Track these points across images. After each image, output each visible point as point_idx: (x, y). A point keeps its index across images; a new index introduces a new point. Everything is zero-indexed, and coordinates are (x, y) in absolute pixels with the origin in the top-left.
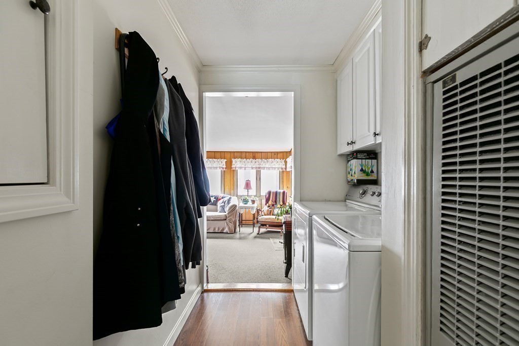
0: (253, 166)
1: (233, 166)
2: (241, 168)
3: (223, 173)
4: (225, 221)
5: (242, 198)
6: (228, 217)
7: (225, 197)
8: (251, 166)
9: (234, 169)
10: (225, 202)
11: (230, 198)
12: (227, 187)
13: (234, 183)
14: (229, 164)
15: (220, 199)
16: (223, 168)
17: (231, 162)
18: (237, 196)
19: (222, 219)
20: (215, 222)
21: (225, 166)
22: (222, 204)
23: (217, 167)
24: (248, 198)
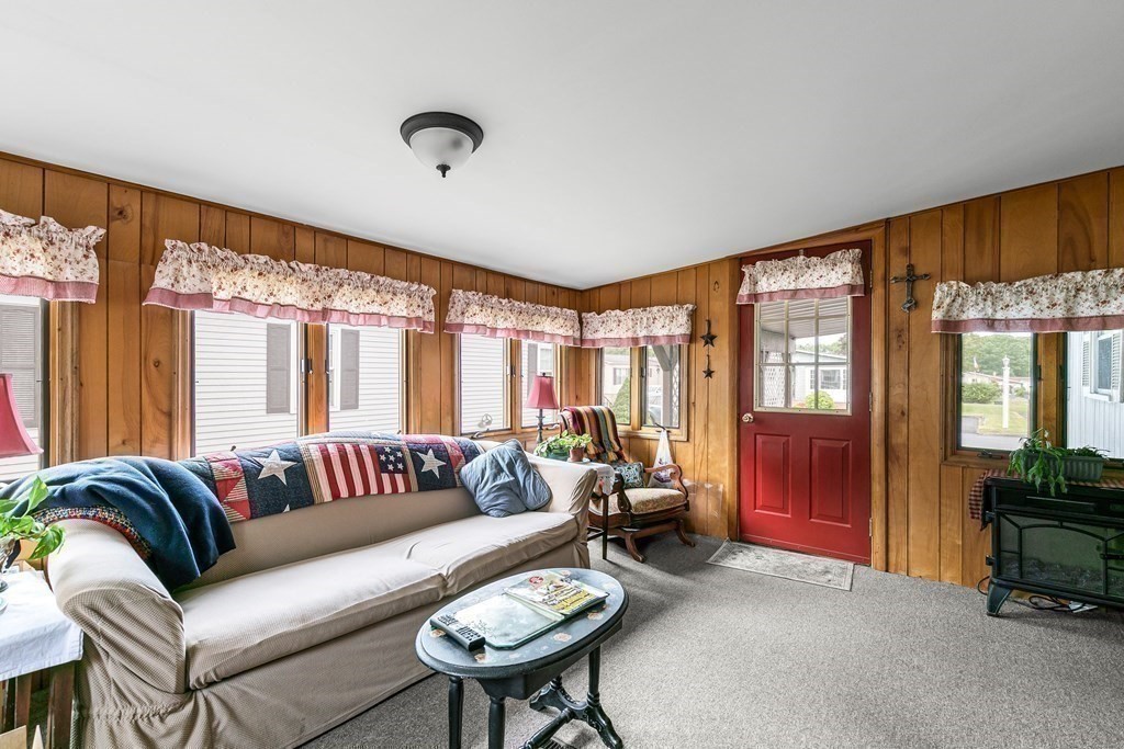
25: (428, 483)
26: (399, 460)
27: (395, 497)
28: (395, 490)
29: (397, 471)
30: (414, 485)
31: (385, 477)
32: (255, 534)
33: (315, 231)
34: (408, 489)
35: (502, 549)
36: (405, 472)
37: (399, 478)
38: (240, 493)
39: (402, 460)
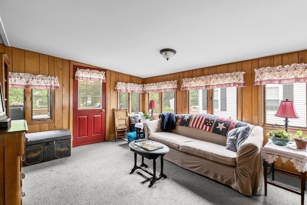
0: (299, 76)
1: (256, 80)
2: (271, 81)
3: (240, 91)
4: (233, 170)
5: (273, 132)
6: (240, 164)
7: (240, 126)
8: (293, 77)
9: (258, 84)
10: (239, 133)
11: (248, 129)
12: (247, 111)
13: (258, 106)
14: (249, 78)
15: (232, 128)
16: (239, 84)
17: (253, 74)
18: (264, 125)
19: (228, 164)
20: (217, 165)
21: (242, 81)
22: (232, 137)
23: (230, 84)
24: (286, 134)
25: (216, 131)
26: (211, 123)
27: (205, 131)
28: (206, 129)
29: (209, 125)
30: (211, 130)
31: (205, 126)
32: (180, 128)
33: (208, 68)
34: (209, 130)
35: (195, 149)
36: (211, 126)
37: (208, 127)
38: (179, 121)
39: (212, 124)
